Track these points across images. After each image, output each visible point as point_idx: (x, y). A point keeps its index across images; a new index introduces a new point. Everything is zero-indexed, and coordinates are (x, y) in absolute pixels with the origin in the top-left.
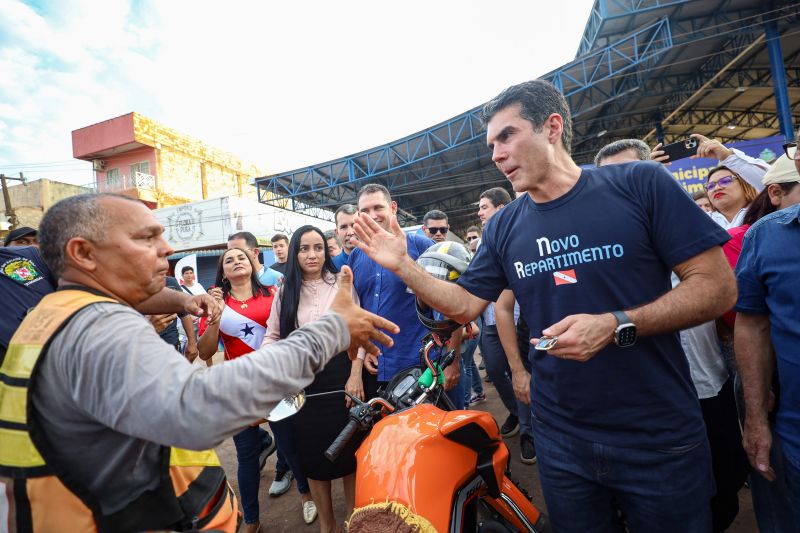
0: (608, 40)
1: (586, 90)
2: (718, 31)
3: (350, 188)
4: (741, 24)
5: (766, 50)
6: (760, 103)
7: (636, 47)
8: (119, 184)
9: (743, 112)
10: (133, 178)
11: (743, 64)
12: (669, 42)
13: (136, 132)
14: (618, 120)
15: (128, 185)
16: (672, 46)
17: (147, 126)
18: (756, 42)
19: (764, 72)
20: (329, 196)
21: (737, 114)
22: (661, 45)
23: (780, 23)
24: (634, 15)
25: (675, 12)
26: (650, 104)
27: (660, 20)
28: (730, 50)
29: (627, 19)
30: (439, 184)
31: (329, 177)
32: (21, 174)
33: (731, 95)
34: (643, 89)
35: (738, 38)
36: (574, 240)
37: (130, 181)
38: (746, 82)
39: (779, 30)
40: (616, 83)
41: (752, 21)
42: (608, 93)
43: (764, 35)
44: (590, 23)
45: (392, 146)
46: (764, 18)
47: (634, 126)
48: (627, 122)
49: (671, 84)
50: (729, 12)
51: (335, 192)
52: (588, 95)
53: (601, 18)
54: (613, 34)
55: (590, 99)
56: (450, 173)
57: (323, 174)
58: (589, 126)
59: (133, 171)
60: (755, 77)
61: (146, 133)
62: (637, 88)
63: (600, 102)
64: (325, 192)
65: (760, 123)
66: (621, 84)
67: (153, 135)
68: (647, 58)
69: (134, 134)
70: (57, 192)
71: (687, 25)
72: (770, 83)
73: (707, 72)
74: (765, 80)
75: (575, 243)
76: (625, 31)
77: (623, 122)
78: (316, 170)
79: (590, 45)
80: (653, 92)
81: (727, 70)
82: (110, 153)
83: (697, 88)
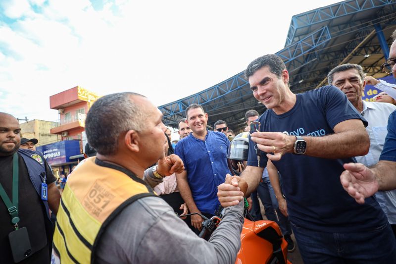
0: (299, 38)
1: (291, 62)
2: (352, 30)
3: (181, 116)
4: (362, 26)
5: (377, 37)
6: (378, 61)
7: (313, 40)
8: (70, 119)
9: (369, 66)
10: (77, 116)
11: (366, 44)
12: (329, 36)
13: (79, 95)
14: (308, 74)
15: (75, 119)
16: (330, 38)
17: (84, 92)
18: (372, 33)
19: (377, 47)
20: (170, 120)
21: (367, 67)
22: (325, 38)
23: (381, 24)
24: (310, 26)
25: (330, 23)
26: (322, 66)
27: (323, 27)
28: (359, 38)
29: (307, 27)
30: (224, 110)
31: (170, 111)
32: (26, 117)
33: (363, 59)
34: (319, 59)
35: (362, 32)
36: (301, 130)
37: (76, 118)
38: (369, 52)
39: (382, 27)
40: (305, 57)
41: (368, 24)
42: (302, 62)
43: (374, 30)
44: (290, 31)
45: (200, 94)
46: (373, 22)
47: (316, 76)
48: (312, 75)
49: (332, 56)
50: (355, 21)
51: (173, 117)
52: (292, 63)
53: (295, 28)
54: (301, 35)
55: (294, 65)
56: (228, 105)
57: (167, 109)
58: (294, 78)
59: (77, 113)
60: (373, 49)
61: (84, 95)
62: (316, 59)
63: (299, 66)
64: (168, 118)
65: (379, 71)
66: (307, 57)
67: (87, 96)
68: (319, 45)
69: (78, 96)
70: (42, 125)
71: (336, 28)
72: (381, 51)
73: (349, 49)
74: (378, 50)
75: (302, 132)
76: (306, 33)
77: (310, 75)
78: (164, 107)
79: (291, 41)
80: (324, 60)
81: (359, 48)
82: (67, 105)
83: (345, 57)
